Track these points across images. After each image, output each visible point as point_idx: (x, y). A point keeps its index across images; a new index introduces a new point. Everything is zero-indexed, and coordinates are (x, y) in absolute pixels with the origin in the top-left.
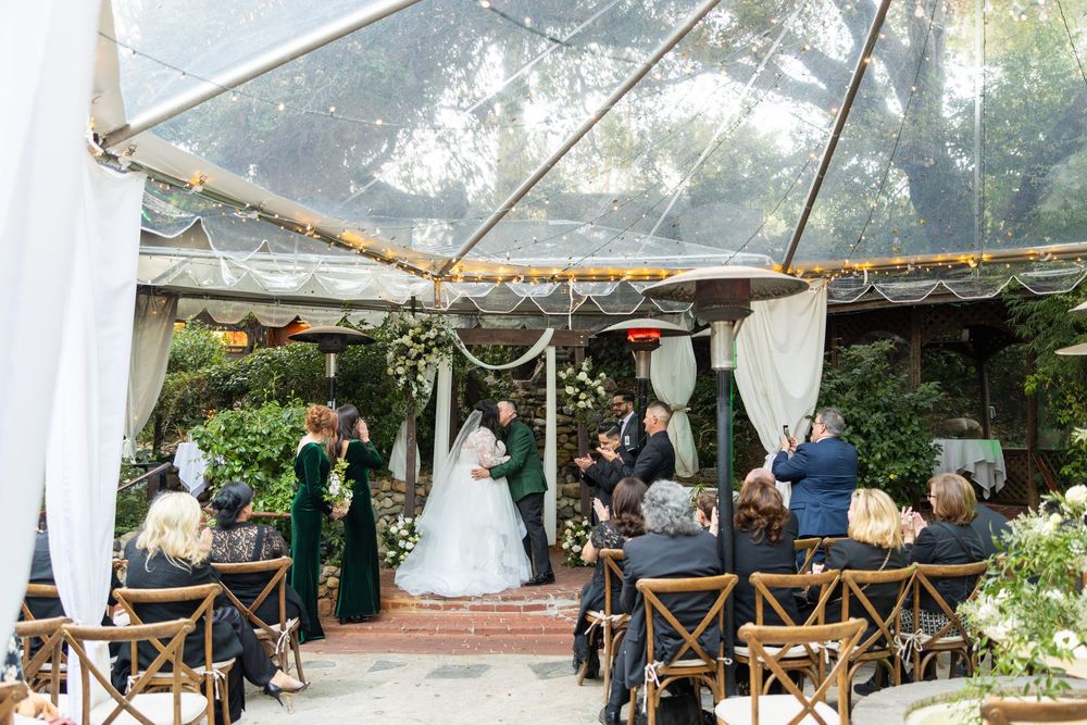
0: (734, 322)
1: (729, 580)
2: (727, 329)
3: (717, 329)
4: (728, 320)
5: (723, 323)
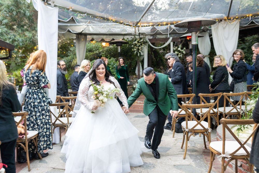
0: (197, 32)
1: (193, 95)
2: (195, 34)
3: (193, 34)
4: (195, 32)
5: (194, 33)
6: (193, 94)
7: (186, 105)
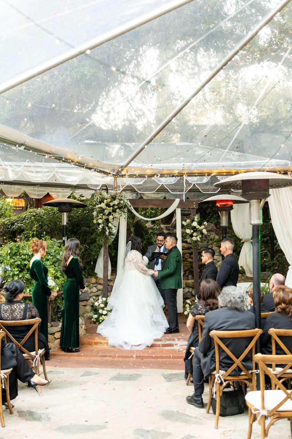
0: (261, 200)
1: (257, 332)
2: (257, 204)
3: (252, 204)
4: (258, 199)
5: (255, 201)
6: (257, 329)
7: (264, 357)
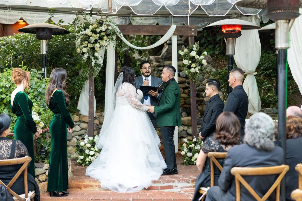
0: (289, 21)
1: (284, 168)
2: (286, 25)
3: (279, 25)
4: (286, 20)
5: (282, 21)
6: (283, 166)
